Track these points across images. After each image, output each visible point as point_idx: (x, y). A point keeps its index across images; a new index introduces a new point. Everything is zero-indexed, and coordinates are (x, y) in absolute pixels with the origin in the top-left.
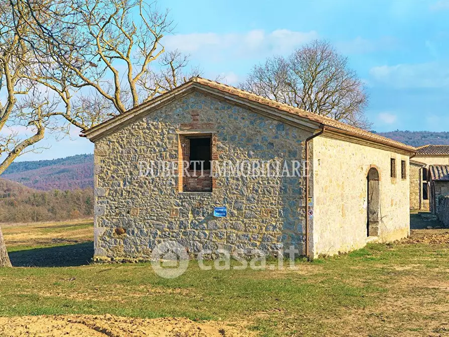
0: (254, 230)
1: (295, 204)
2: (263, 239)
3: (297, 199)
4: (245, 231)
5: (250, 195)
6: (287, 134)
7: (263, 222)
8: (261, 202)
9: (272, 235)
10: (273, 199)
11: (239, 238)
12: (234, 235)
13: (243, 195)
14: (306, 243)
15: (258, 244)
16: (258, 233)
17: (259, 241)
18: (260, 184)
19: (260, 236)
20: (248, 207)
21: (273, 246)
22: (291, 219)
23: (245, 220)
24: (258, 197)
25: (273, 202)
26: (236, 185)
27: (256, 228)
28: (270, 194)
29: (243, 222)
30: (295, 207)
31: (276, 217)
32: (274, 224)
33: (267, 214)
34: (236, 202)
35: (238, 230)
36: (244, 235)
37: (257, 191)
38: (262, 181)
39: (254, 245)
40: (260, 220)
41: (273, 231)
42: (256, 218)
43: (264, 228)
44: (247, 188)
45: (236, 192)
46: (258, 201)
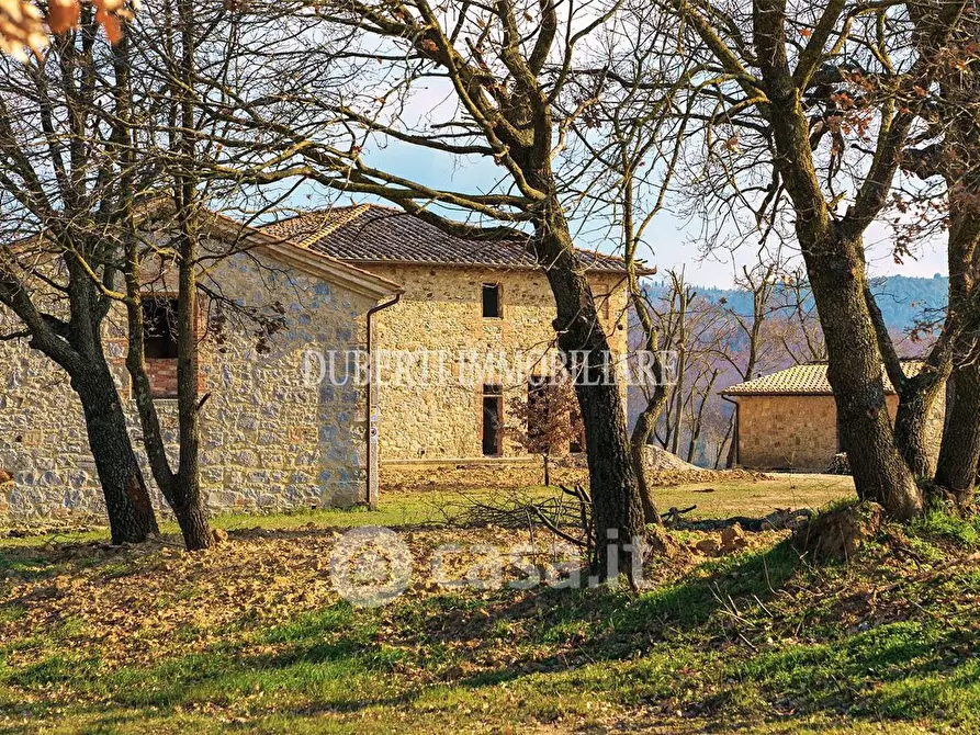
0: (276, 464)
1: (347, 419)
2: (292, 480)
3: (350, 410)
4: (260, 466)
5: (269, 404)
6: (334, 301)
7: (291, 449)
8: (288, 415)
9: (307, 472)
10: (309, 410)
11: (249, 479)
12: (239, 474)
13: (255, 403)
14: (368, 481)
15: (283, 487)
16: (283, 470)
17: (283, 483)
18: (287, 385)
19: (286, 474)
20: (266, 424)
21: (309, 490)
22: (341, 444)
23: (258, 447)
24: (283, 408)
25: (310, 415)
26: (243, 387)
27: (279, 460)
28: (305, 401)
29: (255, 450)
30: (347, 423)
31: (315, 442)
32: (311, 452)
33: (300, 436)
34: (243, 416)
35: (247, 466)
36: (258, 474)
37: (281, 397)
38: (290, 379)
39: (276, 490)
40: (287, 447)
41: (309, 465)
42: (279, 443)
43: (293, 460)
44: (263, 391)
45: (243, 400)
46: (283, 414)
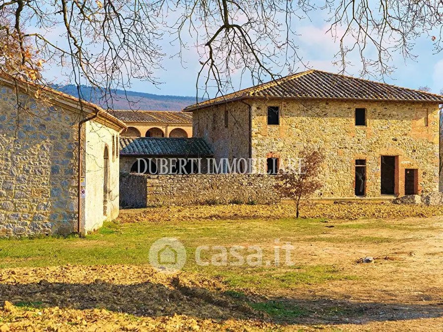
0: (25, 210)
1: (67, 184)
2: (34, 219)
3: (69, 179)
4: (15, 211)
5: (21, 175)
6: (60, 117)
7: (34, 201)
8: (32, 182)
9: (43, 215)
10: (44, 179)
11: (9, 218)
12: (3, 215)
13: (12, 175)
14: (79, 220)
15: (29, 223)
16: (29, 213)
17: (29, 220)
18: (32, 165)
19: (30, 215)
20: (19, 187)
21: (44, 224)
22: (63, 198)
23: (14, 200)
24: (29, 178)
25: (45, 182)
26: (5, 166)
27: (26, 207)
28: (42, 174)
29: (12, 202)
30: (67, 187)
31: (48, 197)
32: (46, 203)
33: (39, 194)
34: (5, 182)
35: (7, 210)
36: (14, 215)
37: (27, 171)
38: (33, 161)
39: (24, 224)
40: (31, 200)
41: (45, 210)
42: (26, 198)
43: (35, 208)
44: (17, 168)
45: (5, 173)
46: (29, 181)
